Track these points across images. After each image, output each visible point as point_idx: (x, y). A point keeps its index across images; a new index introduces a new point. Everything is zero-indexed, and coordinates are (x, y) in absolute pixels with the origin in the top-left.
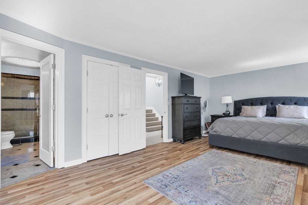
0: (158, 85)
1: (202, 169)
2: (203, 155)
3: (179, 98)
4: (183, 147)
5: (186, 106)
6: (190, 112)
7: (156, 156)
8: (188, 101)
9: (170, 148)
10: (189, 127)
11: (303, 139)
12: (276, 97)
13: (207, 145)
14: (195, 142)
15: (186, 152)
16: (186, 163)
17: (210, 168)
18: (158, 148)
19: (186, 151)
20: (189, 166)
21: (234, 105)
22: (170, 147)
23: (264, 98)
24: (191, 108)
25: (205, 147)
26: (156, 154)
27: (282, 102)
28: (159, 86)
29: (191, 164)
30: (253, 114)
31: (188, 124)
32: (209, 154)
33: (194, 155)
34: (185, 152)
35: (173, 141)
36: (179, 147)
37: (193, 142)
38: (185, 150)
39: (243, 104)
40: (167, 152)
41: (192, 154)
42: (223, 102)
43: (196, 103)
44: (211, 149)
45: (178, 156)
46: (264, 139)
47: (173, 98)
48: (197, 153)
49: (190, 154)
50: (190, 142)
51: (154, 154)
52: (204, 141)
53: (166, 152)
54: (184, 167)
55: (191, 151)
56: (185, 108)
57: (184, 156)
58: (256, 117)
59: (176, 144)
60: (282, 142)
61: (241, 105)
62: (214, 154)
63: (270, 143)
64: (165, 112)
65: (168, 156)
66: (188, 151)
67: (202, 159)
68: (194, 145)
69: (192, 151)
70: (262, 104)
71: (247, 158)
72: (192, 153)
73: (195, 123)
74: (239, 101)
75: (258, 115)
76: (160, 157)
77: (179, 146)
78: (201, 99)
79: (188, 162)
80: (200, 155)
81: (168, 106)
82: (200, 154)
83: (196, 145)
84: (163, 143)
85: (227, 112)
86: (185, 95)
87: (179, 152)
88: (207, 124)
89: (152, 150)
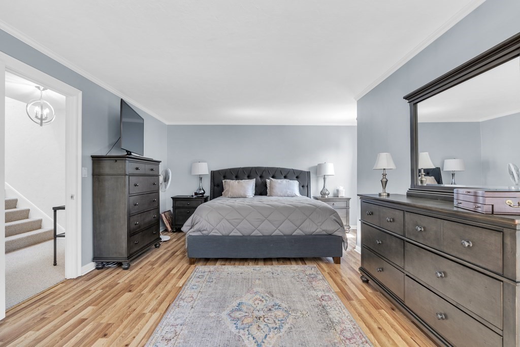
0: (39, 121)
1: (212, 325)
2: (189, 285)
3: (116, 160)
4: (133, 280)
5: (134, 180)
6: (142, 194)
7: (63, 336)
8: (137, 169)
9: (96, 290)
10: (139, 227)
11: (319, 224)
12: (265, 168)
13: (182, 259)
14: (152, 258)
15: (147, 289)
16: (164, 322)
17: (224, 315)
18: (55, 303)
19: (144, 288)
20: (178, 329)
21: (211, 178)
22: (95, 287)
23: (252, 168)
24: (143, 185)
25: (179, 266)
26: (56, 328)
27: (272, 175)
28: (41, 124)
29: (179, 321)
30: (242, 193)
31: (137, 221)
32: (199, 280)
33: (169, 292)
34: (145, 292)
35: (97, 268)
36: (120, 281)
37: (147, 258)
38: (141, 287)
39: (225, 177)
40: (95, 308)
41: (165, 291)
42: (193, 173)
43: (151, 173)
44: (193, 266)
45: (133, 307)
46: (277, 233)
47: (96, 160)
48: (174, 285)
49: (161, 292)
50: (141, 261)
51: (50, 332)
52: (170, 252)
53: (90, 308)
54: (169, 336)
55: (156, 285)
56: (132, 184)
57: (148, 304)
58: (246, 198)
59: (108, 274)
60: (298, 232)
61: (222, 178)
62: (206, 276)
63: (285, 237)
64: (72, 197)
65: (104, 321)
66: (151, 285)
67: (192, 297)
68: (155, 266)
69: (159, 282)
70: (249, 177)
71: (258, 269)
72: (164, 288)
73: (151, 217)
74: (219, 172)
75: (248, 195)
76: (80, 335)
77: (120, 278)
78: (161, 165)
79: (170, 318)
80: (181, 288)
81: (83, 179)
82: (180, 284)
83: (160, 265)
84: (67, 281)
85: (200, 189)
86: (128, 154)
87: (127, 295)
88: (165, 215)
89: (34, 318)
